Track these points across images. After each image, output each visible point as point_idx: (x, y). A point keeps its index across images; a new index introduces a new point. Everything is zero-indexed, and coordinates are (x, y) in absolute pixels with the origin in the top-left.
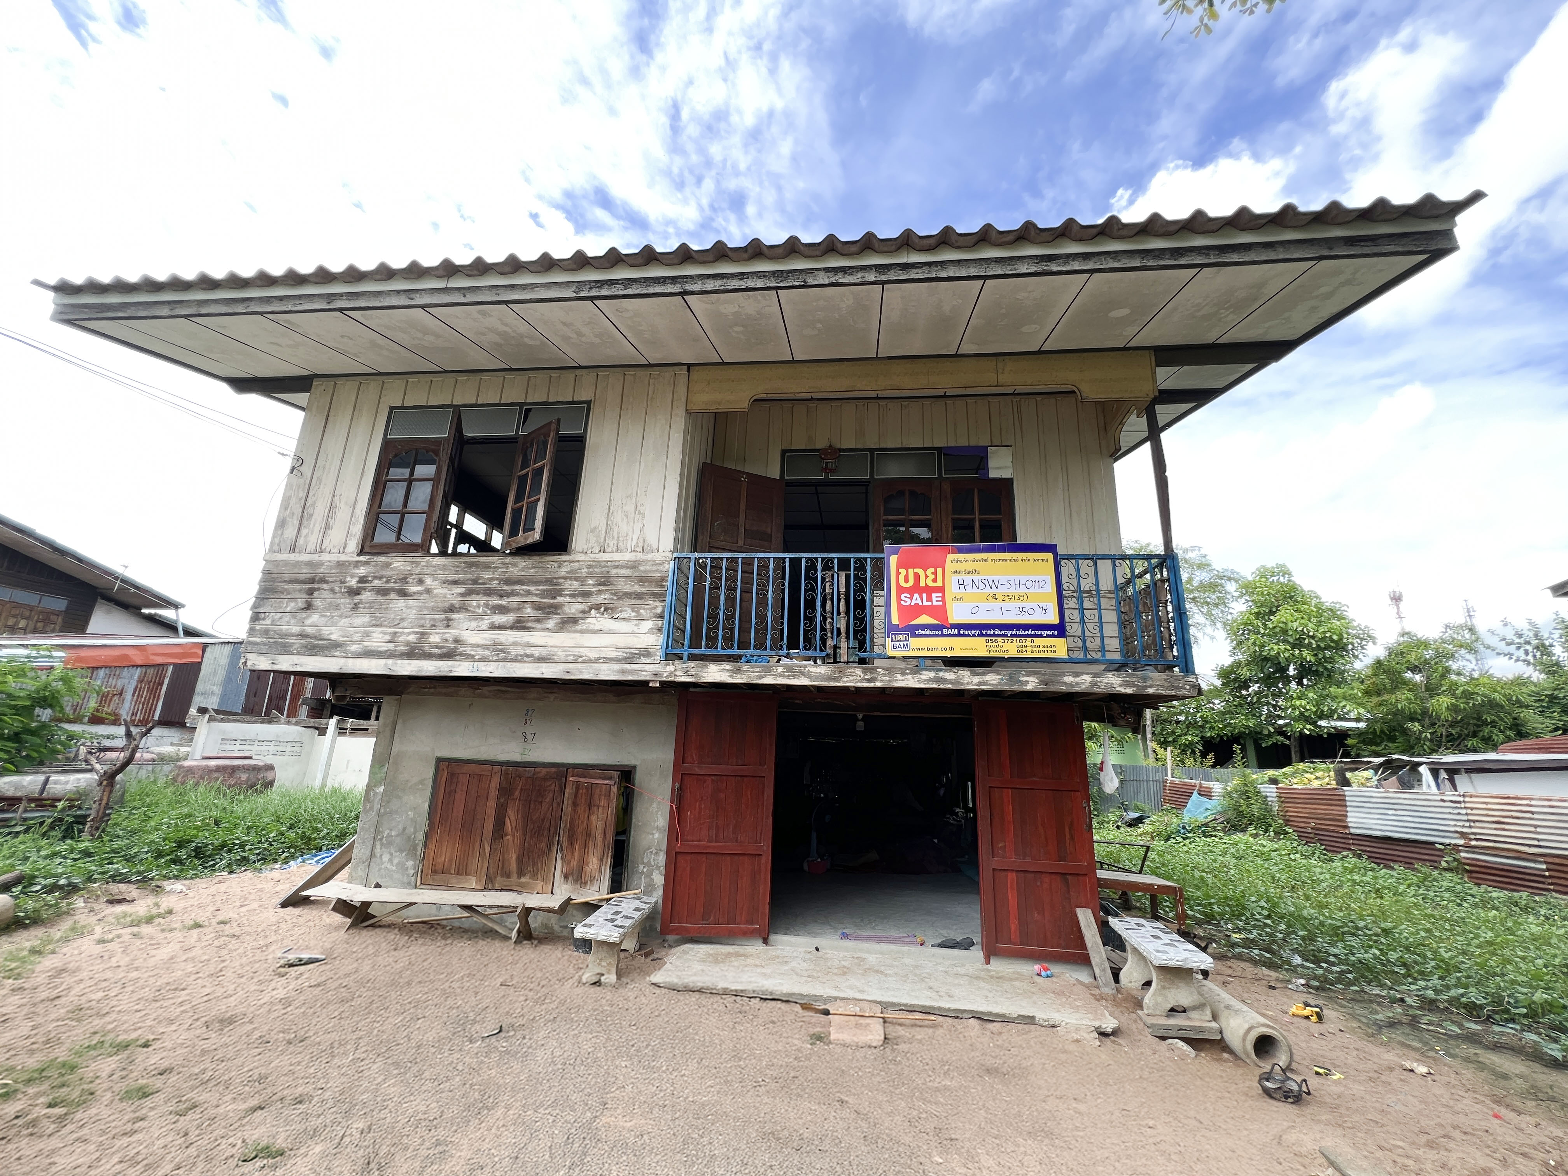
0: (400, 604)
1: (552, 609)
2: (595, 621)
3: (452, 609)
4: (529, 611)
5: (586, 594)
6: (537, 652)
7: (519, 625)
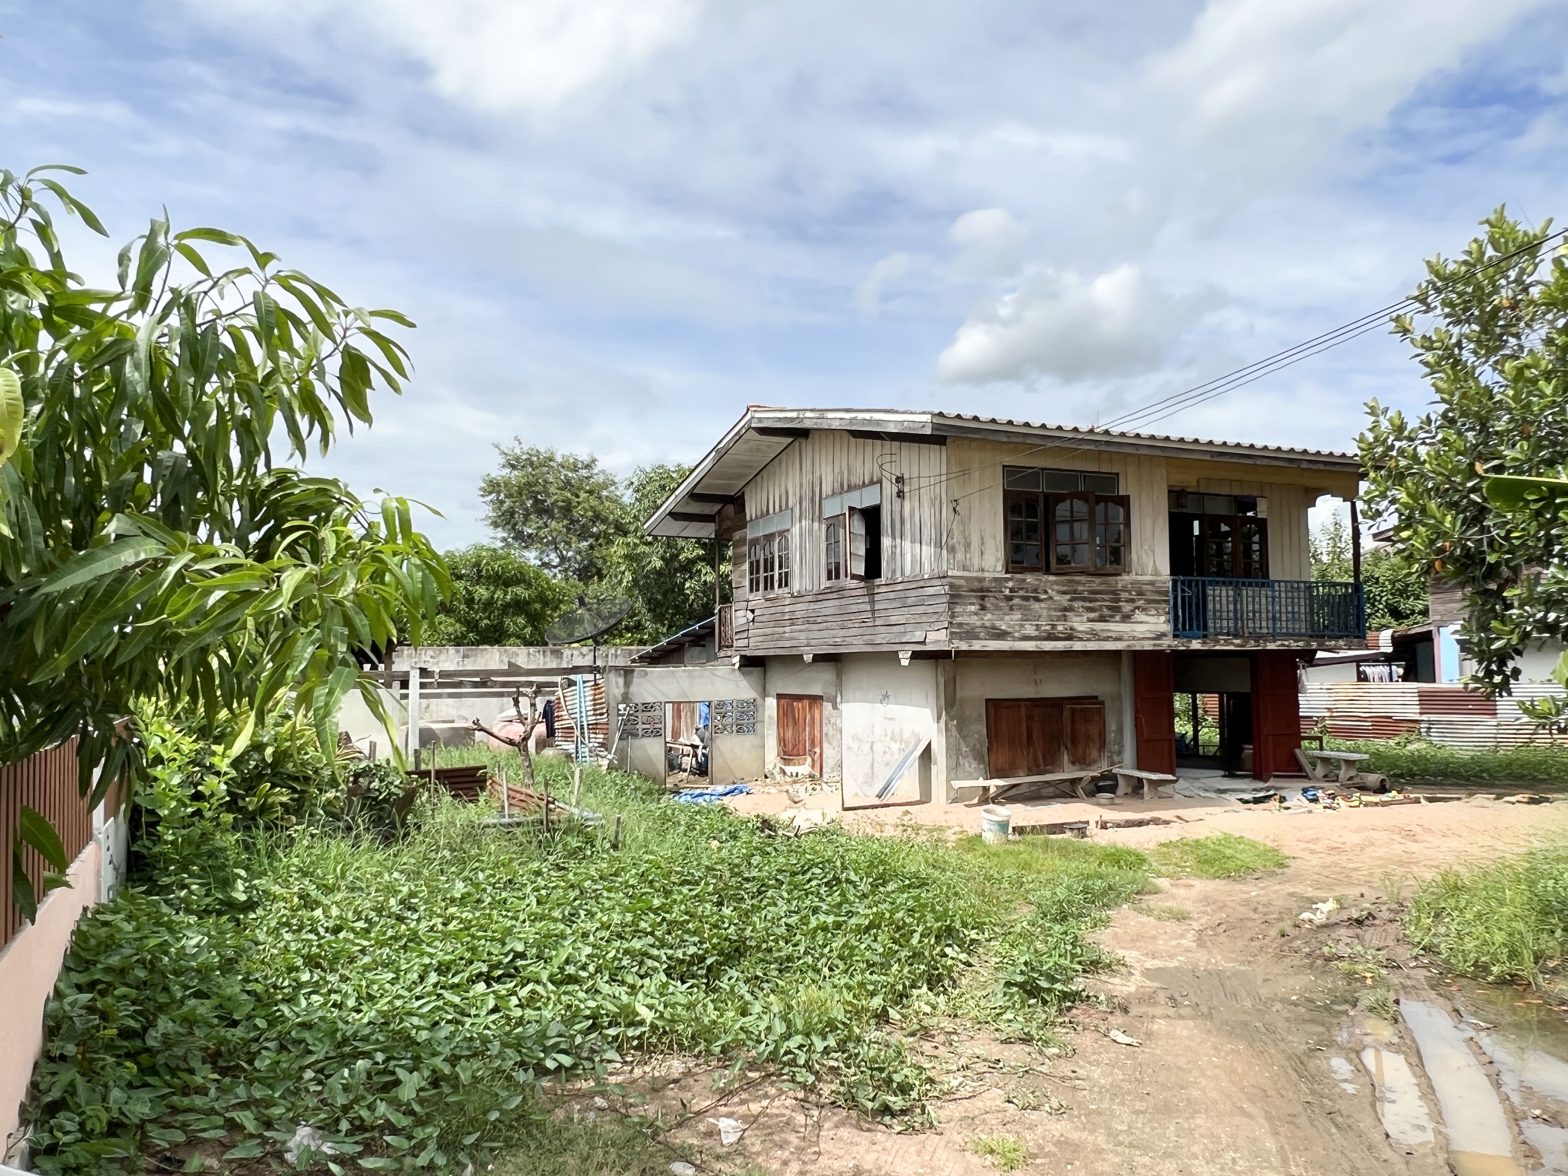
0: (1036, 606)
1: (1117, 609)
2: (1139, 616)
3: (1065, 609)
4: (1106, 612)
5: (1132, 601)
6: (1114, 635)
7: (1102, 619)
